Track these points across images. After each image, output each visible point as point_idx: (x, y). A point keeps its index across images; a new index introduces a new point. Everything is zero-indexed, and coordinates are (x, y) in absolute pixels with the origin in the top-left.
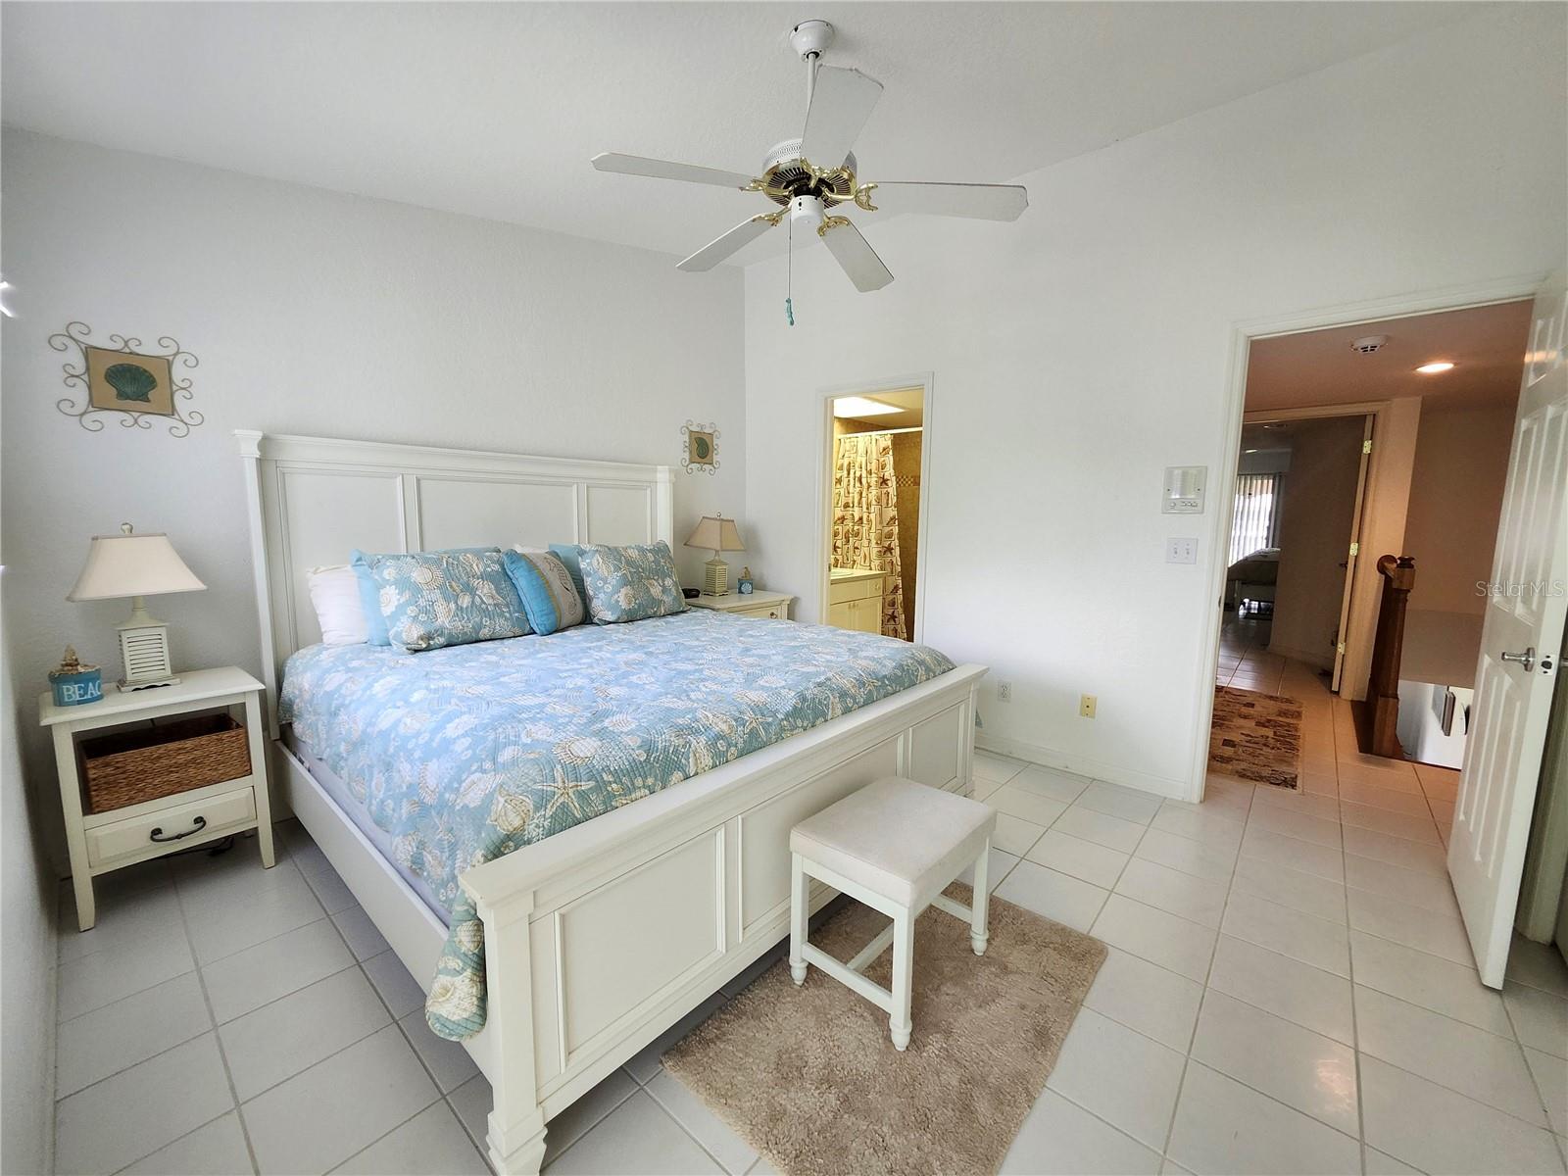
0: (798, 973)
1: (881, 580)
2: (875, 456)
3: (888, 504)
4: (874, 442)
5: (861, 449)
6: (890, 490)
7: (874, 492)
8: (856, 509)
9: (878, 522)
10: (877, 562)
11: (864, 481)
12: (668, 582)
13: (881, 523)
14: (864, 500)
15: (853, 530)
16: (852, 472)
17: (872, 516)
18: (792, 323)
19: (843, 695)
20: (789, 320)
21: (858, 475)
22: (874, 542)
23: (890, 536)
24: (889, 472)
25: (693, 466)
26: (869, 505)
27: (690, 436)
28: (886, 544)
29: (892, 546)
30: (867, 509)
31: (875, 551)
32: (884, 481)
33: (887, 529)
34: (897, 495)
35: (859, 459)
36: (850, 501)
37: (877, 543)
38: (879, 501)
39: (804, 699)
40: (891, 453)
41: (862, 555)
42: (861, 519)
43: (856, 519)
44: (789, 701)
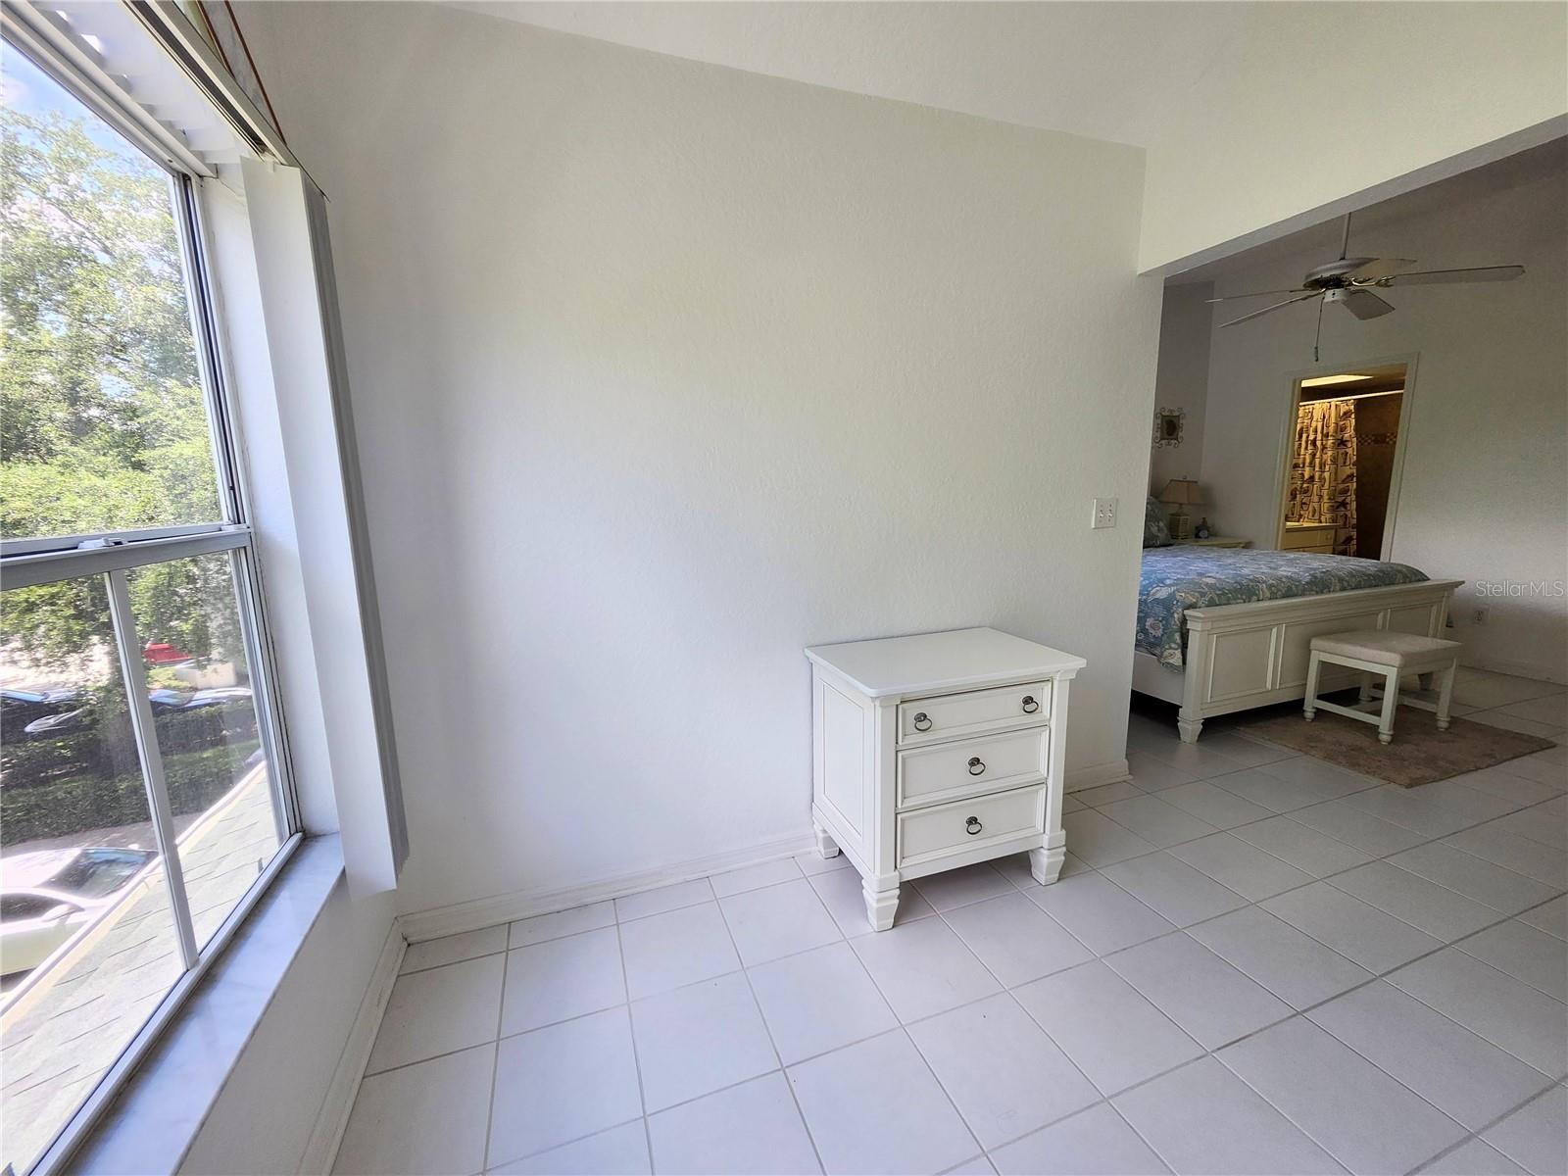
0: (1309, 714)
1: (1333, 532)
2: (1333, 420)
3: (1345, 463)
4: (1333, 408)
5: (1317, 415)
6: (1350, 451)
7: (1330, 453)
8: (1307, 469)
9: (1332, 480)
10: (1328, 516)
11: (1319, 443)
12: (1161, 524)
13: (1336, 480)
14: (1317, 461)
15: (1301, 487)
16: (1304, 436)
17: (1327, 475)
18: (1317, 360)
19: (1341, 580)
20: (1315, 358)
21: (1312, 437)
22: (1326, 497)
23: (1345, 491)
24: (1350, 433)
25: (1163, 442)
26: (1322, 465)
27: (1162, 419)
28: (1340, 500)
29: (1348, 500)
30: (1321, 468)
31: (1326, 506)
32: (1342, 443)
33: (1341, 486)
34: (1357, 455)
35: (1314, 424)
36: (1301, 461)
37: (1329, 499)
38: (1334, 461)
39: (1316, 578)
40: (1353, 416)
41: (1311, 509)
42: (1312, 478)
43: (1307, 476)
44: (1306, 577)
